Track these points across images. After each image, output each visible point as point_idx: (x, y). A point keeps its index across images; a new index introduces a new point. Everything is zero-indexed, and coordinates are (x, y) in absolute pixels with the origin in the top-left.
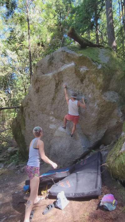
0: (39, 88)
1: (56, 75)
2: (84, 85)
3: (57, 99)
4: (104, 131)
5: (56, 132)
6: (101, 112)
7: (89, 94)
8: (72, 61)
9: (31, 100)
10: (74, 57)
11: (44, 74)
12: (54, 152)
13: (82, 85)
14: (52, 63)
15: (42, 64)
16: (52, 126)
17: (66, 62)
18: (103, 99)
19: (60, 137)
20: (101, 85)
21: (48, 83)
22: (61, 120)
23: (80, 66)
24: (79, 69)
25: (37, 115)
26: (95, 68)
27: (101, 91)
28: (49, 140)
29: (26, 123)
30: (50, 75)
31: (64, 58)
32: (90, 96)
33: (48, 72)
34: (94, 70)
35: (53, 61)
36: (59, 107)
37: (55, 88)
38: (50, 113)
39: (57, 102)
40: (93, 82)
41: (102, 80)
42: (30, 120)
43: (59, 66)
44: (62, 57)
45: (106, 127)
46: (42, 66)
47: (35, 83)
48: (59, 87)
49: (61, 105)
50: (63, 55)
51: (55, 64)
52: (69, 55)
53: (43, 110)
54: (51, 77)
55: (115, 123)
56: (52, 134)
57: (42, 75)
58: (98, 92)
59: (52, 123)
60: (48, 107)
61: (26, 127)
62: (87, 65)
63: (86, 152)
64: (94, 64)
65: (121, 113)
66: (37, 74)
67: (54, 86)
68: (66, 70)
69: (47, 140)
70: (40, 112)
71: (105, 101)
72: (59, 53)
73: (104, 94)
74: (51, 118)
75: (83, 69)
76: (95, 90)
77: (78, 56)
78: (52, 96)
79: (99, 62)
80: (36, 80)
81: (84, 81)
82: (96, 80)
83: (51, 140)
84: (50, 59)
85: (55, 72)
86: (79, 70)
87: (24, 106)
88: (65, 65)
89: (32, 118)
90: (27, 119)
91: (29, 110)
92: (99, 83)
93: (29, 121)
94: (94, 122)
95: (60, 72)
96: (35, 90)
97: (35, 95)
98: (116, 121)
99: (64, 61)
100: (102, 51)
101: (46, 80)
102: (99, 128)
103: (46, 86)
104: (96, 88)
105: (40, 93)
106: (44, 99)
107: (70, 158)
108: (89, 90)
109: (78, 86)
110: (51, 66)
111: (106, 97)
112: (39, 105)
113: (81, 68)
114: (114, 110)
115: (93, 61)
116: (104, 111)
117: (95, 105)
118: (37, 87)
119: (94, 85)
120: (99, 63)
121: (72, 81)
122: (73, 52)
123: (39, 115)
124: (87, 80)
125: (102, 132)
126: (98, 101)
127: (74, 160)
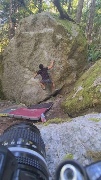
0: (20, 43)
1: (37, 35)
2: (57, 49)
3: (34, 55)
4: (62, 86)
5: (29, 81)
6: (64, 73)
7: (59, 57)
8: (52, 27)
9: (11, 51)
10: (55, 24)
11: (27, 31)
12: (25, 95)
13: (55, 49)
14: (36, 24)
15: (26, 21)
16: (26, 76)
17: (47, 26)
18: (67, 63)
19: (31, 85)
20: (69, 53)
21: (29, 40)
22: (34, 73)
23: (58, 33)
24: (56, 35)
25: (15, 66)
26: (68, 38)
27: (68, 57)
28: (22, 86)
29: (4, 70)
30: (32, 34)
31: (46, 23)
32: (59, 59)
33: (30, 31)
34: (67, 39)
35: (36, 22)
36: (34, 62)
37: (34, 46)
38: (27, 66)
39: (34, 58)
40: (64, 49)
41: (70, 49)
42: (9, 68)
43: (40, 28)
44: (44, 21)
45: (64, 83)
46: (26, 24)
47: (17, 38)
48: (37, 47)
49: (36, 62)
50: (46, 19)
51: (38, 26)
52: (51, 21)
53: (21, 62)
54: (32, 36)
55: (70, 81)
56: (25, 82)
57: (25, 32)
58: (65, 57)
59: (27, 73)
60: (26, 61)
61: (3, 73)
62: (62, 34)
63: (48, 97)
64: (68, 34)
65: (75, 76)
66: (20, 30)
67: (34, 45)
68: (46, 33)
69: (21, 86)
70: (18, 63)
71: (68, 65)
72: (42, 16)
73: (69, 60)
74: (27, 70)
75: (59, 37)
76: (64, 55)
77: (57, 24)
78: (30, 52)
79: (71, 34)
80: (19, 35)
81: (58, 46)
82: (66, 48)
83: (24, 86)
84: (34, 19)
85: (37, 32)
86: (56, 37)
87: (4, 55)
88: (46, 28)
89: (10, 67)
90: (5, 67)
91: (8, 60)
92: (68, 51)
93: (7, 69)
94: (57, 79)
95: (41, 34)
96: (16, 44)
97: (16, 48)
98: (71, 80)
99: (45, 24)
100: (75, 26)
101: (28, 37)
102: (60, 83)
103: (27, 42)
104: (65, 54)
105: (21, 47)
106: (23, 53)
107: (36, 100)
108: (59, 54)
109: (52, 49)
110: (34, 26)
111: (70, 62)
112: (18, 57)
113: (58, 35)
114: (72, 72)
115: (68, 32)
116: (65, 72)
117: (61, 67)
118: (19, 41)
119: (64, 52)
120: (71, 36)
121: (48, 44)
122: (54, 19)
123: (17, 66)
124: (60, 46)
125: (61, 86)
126: (63, 64)
127: (39, 102)
